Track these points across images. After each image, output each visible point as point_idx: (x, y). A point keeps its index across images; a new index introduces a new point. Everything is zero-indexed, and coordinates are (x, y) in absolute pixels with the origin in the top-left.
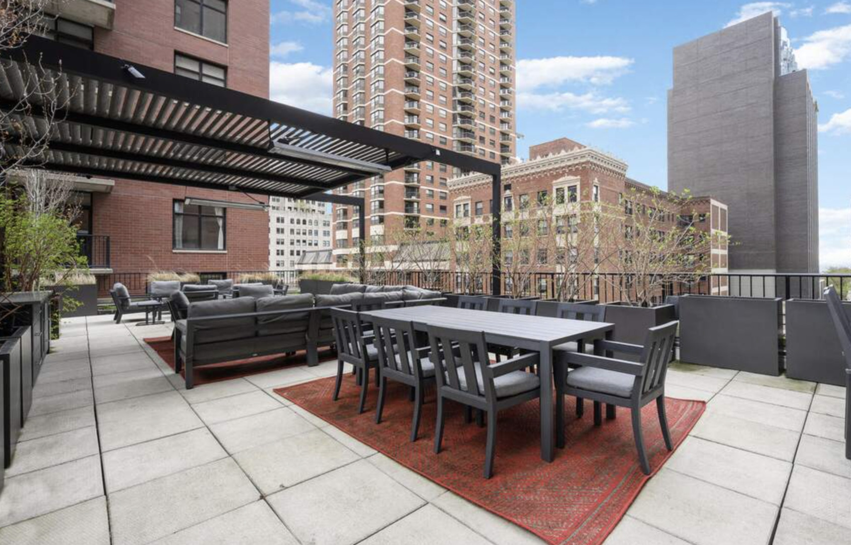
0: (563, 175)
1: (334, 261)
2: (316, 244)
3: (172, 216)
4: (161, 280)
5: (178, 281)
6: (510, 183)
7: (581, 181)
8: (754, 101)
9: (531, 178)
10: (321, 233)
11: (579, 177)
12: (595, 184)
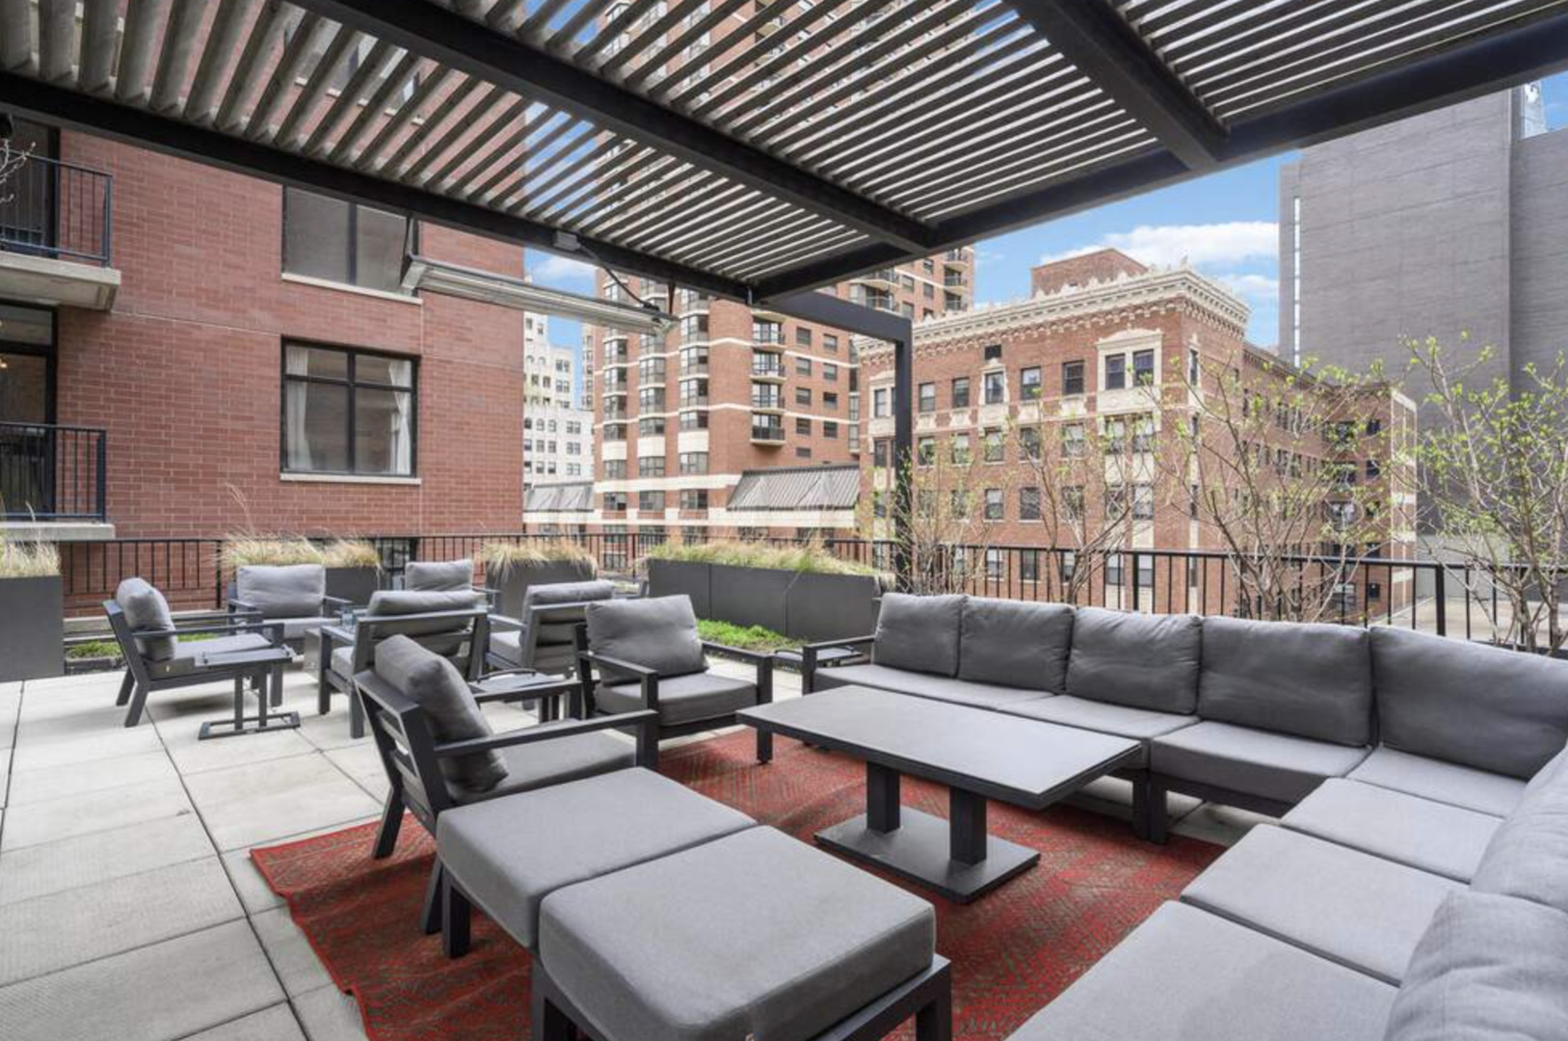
0: (1121, 326)
1: (597, 507)
2: (552, 471)
3: (279, 383)
4: (264, 561)
5: (318, 567)
6: (999, 342)
7: (1164, 339)
8: (1470, 189)
9: (1049, 333)
10: (562, 448)
11: (1158, 331)
12: (1191, 347)
